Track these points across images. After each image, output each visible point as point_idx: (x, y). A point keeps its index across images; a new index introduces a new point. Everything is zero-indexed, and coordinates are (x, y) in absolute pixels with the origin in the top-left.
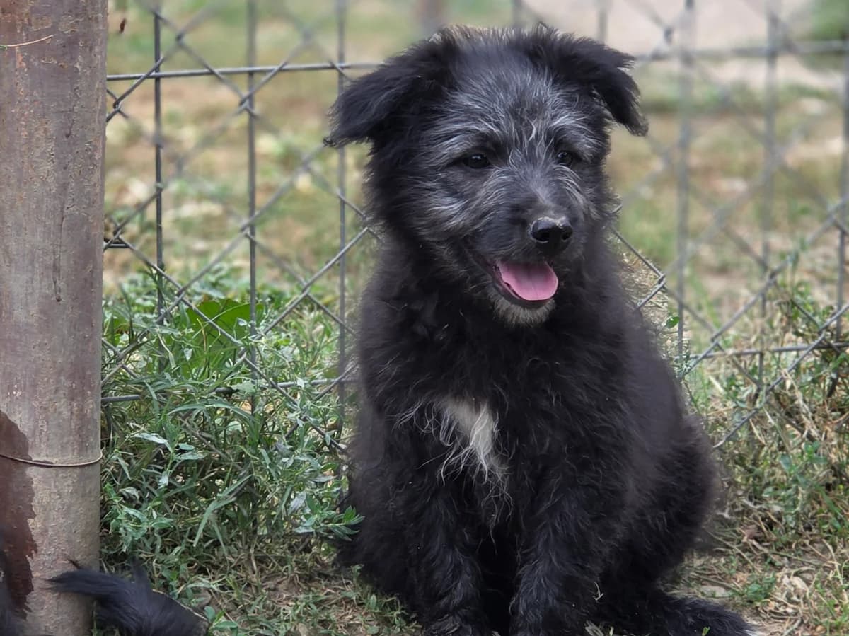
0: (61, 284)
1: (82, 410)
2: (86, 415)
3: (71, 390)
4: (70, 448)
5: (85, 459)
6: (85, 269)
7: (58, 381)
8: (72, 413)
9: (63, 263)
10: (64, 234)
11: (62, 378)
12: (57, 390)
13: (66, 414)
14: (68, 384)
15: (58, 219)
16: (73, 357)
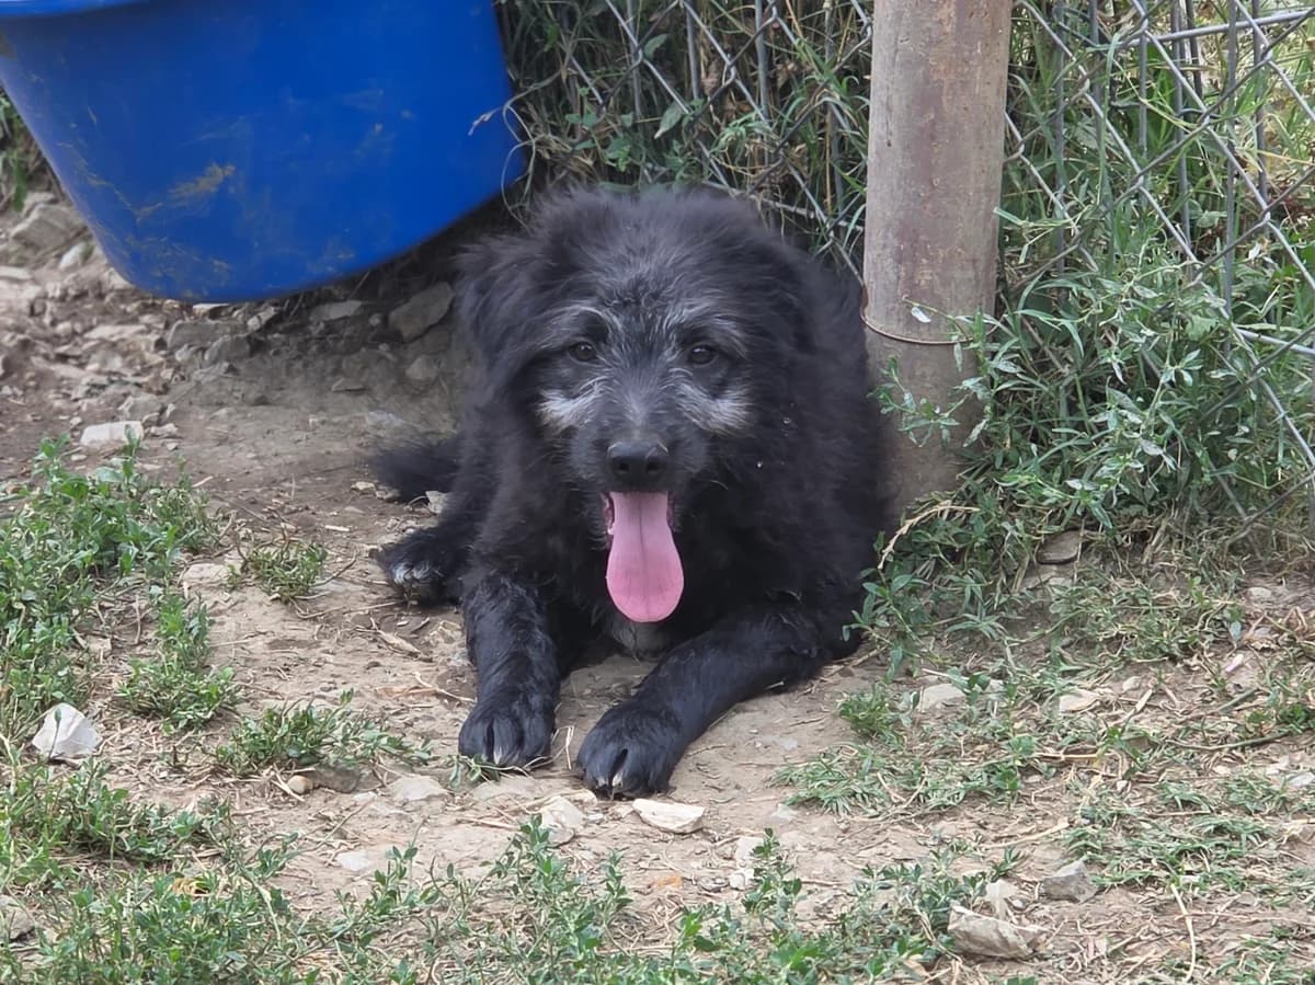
0: (892, 128)
1: (912, 278)
2: (918, 285)
3: (899, 251)
4: (895, 317)
5: (914, 335)
6: (921, 116)
7: (886, 237)
8: (899, 278)
9: (895, 102)
10: (897, 70)
11: (890, 235)
12: (885, 246)
13: (893, 277)
14: (896, 243)
15: (892, 51)
16: (902, 213)
